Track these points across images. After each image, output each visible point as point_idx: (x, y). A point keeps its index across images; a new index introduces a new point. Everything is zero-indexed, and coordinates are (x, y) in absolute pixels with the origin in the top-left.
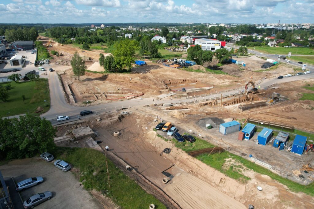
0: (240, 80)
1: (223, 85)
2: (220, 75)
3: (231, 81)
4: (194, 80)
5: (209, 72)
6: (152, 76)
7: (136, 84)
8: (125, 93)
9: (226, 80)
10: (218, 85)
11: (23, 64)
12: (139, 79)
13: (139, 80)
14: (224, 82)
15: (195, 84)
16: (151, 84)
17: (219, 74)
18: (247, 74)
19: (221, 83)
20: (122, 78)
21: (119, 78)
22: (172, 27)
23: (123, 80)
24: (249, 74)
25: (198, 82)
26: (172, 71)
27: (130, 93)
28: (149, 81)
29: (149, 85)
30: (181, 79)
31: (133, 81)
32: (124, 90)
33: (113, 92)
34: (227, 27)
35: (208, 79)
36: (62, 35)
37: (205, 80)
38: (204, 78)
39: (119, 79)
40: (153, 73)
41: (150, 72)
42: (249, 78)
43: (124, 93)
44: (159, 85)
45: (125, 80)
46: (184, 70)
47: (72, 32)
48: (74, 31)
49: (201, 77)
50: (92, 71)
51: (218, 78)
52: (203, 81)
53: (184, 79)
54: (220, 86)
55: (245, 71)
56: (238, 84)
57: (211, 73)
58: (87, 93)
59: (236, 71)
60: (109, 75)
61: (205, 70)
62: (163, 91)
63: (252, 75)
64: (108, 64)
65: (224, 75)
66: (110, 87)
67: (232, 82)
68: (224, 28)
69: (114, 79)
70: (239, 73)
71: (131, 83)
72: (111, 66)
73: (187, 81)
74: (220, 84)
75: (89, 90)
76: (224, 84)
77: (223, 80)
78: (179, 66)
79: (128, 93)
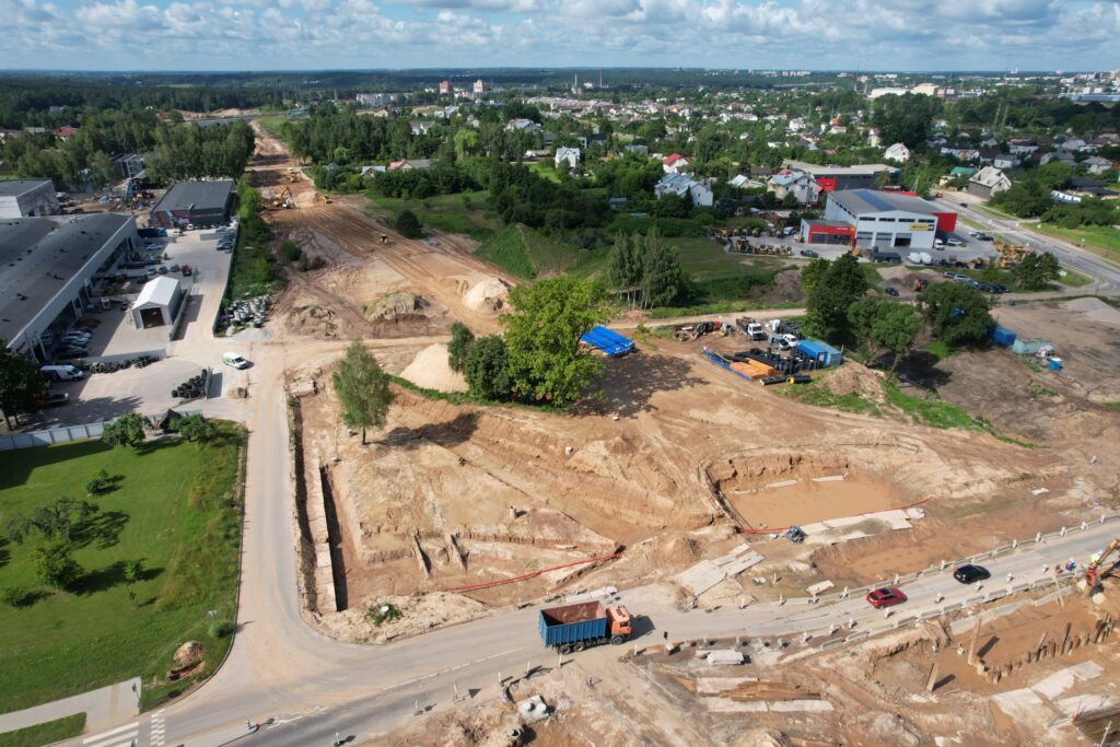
0: (1043, 472)
1: (967, 498)
2: (952, 431)
3: (1002, 473)
4: (837, 460)
5: (901, 411)
6: (659, 434)
7: (590, 479)
8: (545, 544)
9: (983, 470)
10: (942, 499)
11: (176, 321)
12: (605, 452)
13: (605, 458)
14: (971, 479)
15: (840, 478)
16: (652, 489)
17: (945, 428)
18: (1072, 422)
19: (959, 490)
20: (534, 439)
21: (525, 438)
22: (730, 92)
23: (538, 452)
24: (1082, 423)
25: (852, 469)
26: (745, 404)
27: (564, 542)
28: (643, 469)
29: (645, 491)
30: (781, 452)
31: (581, 462)
32: (540, 521)
33: (492, 530)
34: (946, 95)
35: (896, 458)
36: (333, 149)
37: (886, 460)
38: (881, 452)
39: (522, 441)
40: (664, 412)
41: (648, 408)
42: (1089, 458)
43: (539, 541)
44: (687, 494)
45: (546, 451)
46: (794, 395)
47: (368, 135)
48: (375, 133)
49: (868, 445)
50: (420, 384)
51: (942, 456)
52: (877, 467)
53: (795, 454)
54: (950, 506)
55: (1058, 399)
56: (1036, 492)
57: (909, 418)
58: (387, 530)
59: (1017, 399)
60: (485, 418)
61: (881, 400)
62: (705, 537)
63: (1099, 434)
64: (481, 373)
65: (965, 434)
66: (484, 495)
67: (1010, 481)
68: (931, 103)
69: (501, 440)
70: (1031, 409)
71: (569, 473)
72: (494, 381)
73: (805, 467)
74: (956, 495)
75: (399, 509)
76: (972, 491)
77: (967, 466)
78: (771, 373)
79: (558, 542)
